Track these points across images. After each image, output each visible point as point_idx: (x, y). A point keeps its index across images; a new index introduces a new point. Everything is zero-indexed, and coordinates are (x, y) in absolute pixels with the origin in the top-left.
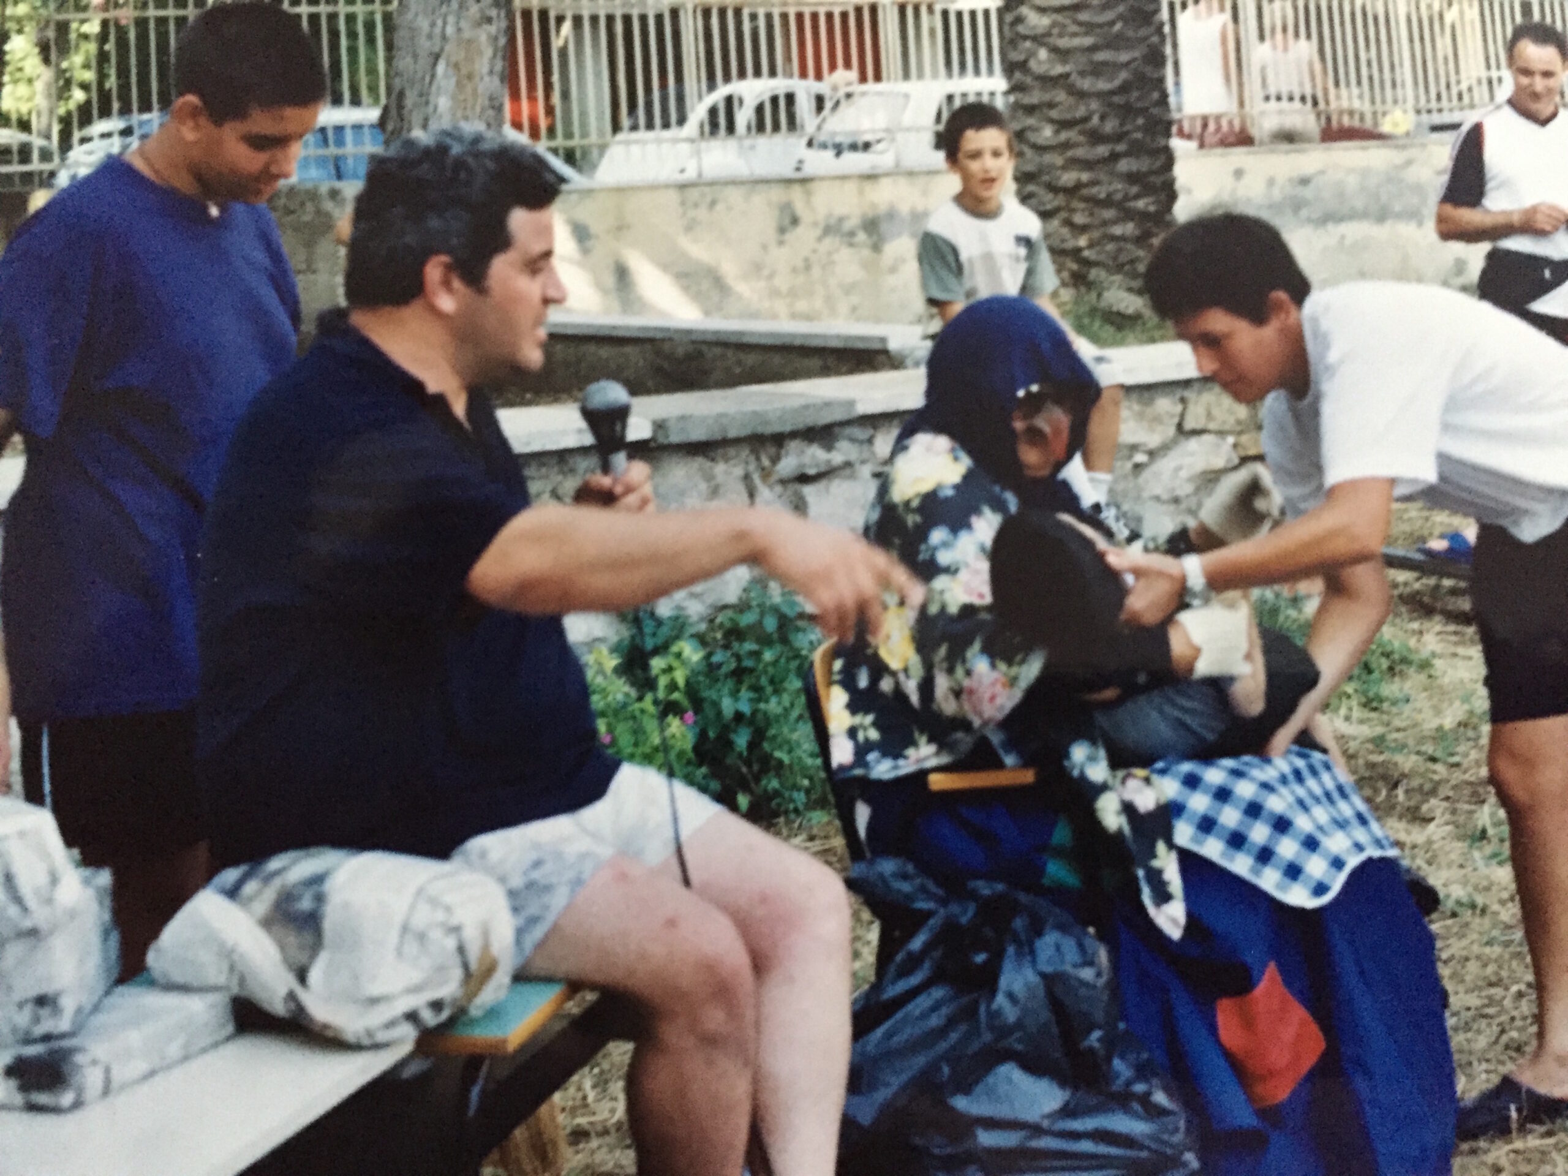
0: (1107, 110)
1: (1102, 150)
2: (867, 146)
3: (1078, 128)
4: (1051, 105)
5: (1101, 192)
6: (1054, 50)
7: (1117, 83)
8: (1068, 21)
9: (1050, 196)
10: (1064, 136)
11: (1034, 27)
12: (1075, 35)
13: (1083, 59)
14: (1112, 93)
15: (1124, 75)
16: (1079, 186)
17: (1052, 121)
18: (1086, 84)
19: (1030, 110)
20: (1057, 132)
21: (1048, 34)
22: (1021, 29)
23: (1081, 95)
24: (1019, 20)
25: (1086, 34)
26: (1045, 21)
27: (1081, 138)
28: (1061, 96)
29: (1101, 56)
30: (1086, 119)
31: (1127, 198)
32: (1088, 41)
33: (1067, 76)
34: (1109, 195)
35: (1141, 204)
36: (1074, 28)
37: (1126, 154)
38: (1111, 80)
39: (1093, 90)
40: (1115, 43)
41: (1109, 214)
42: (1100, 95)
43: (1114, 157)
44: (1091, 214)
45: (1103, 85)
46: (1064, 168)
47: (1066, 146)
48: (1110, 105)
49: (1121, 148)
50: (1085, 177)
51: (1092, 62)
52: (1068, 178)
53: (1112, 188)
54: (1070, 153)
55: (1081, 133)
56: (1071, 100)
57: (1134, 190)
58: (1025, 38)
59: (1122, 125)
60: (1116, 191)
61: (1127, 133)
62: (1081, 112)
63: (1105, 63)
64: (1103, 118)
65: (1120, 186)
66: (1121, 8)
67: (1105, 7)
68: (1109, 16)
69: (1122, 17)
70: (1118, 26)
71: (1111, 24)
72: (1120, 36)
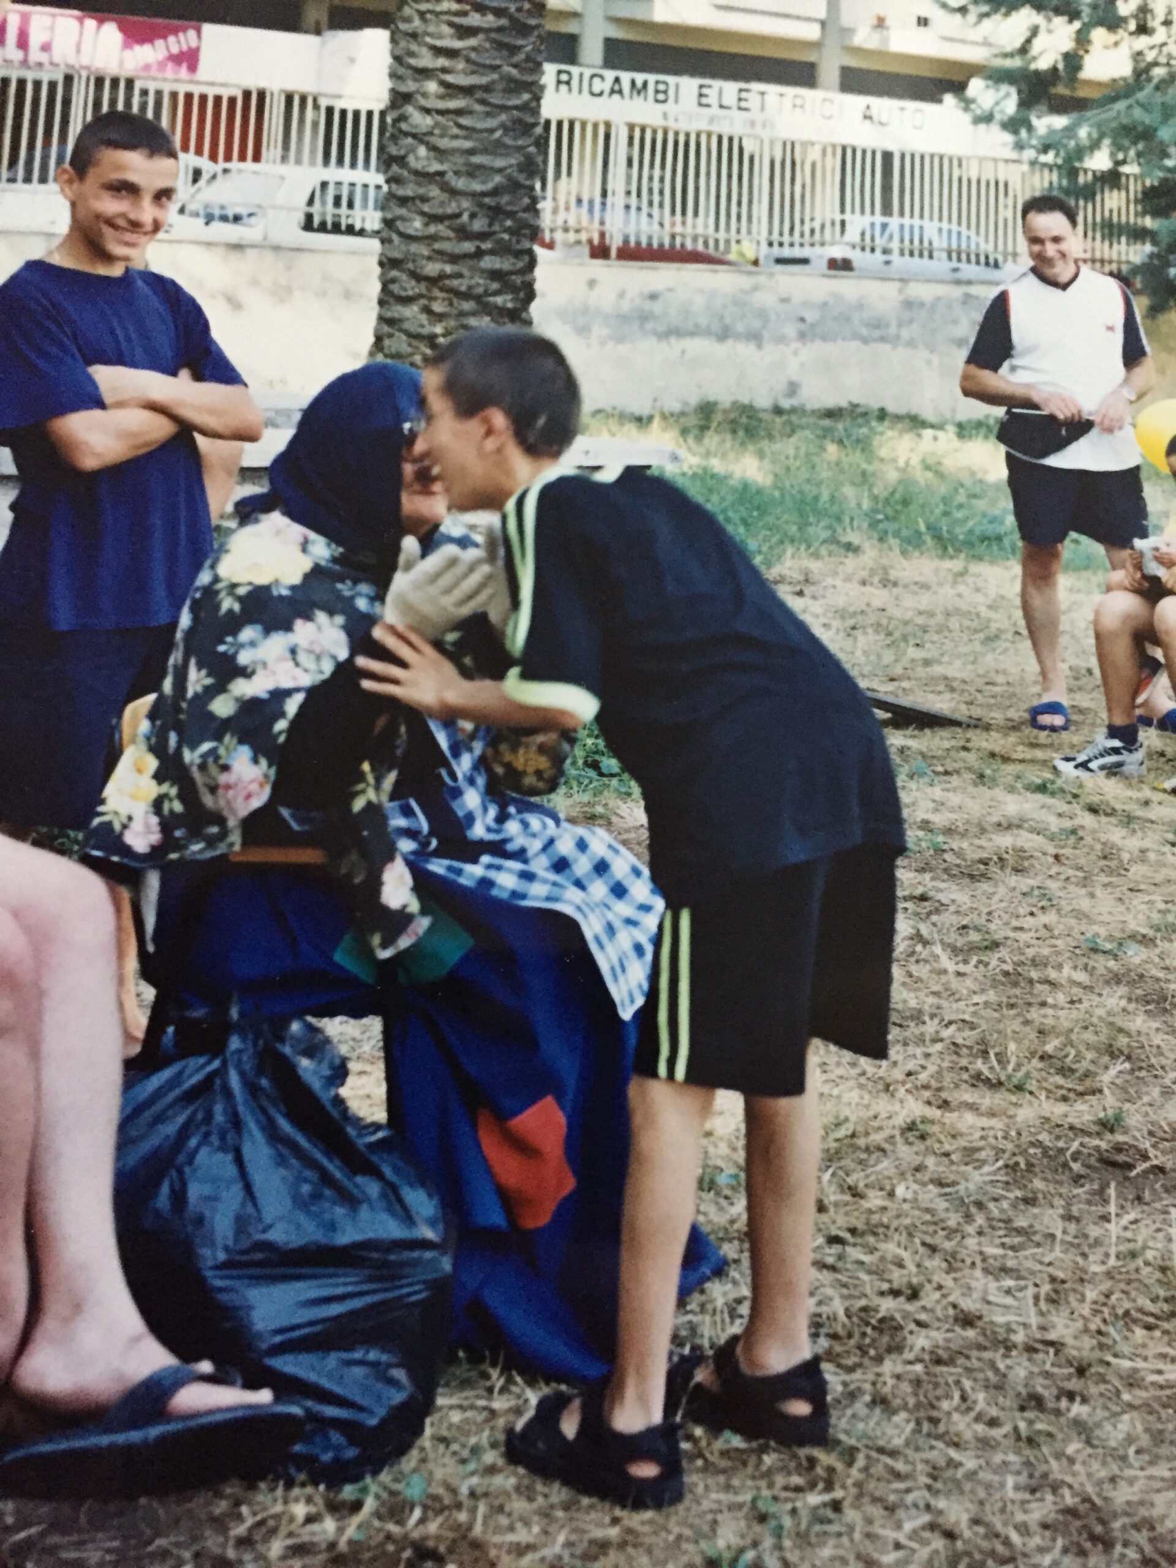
0: (477, 209)
1: (468, 247)
2: (237, 219)
3: (447, 223)
4: (424, 199)
5: (462, 285)
6: (433, 148)
7: (490, 186)
8: (451, 124)
9: (413, 283)
10: (432, 229)
11: (416, 126)
12: (456, 137)
13: (460, 160)
14: (484, 194)
15: (498, 179)
16: (442, 276)
17: (423, 214)
18: (460, 183)
19: (403, 201)
20: (426, 225)
21: (431, 133)
22: (404, 126)
23: (454, 193)
24: (403, 118)
25: (466, 138)
26: (429, 121)
27: (451, 234)
28: (434, 191)
29: (477, 159)
30: (458, 215)
31: (487, 293)
32: (468, 144)
33: (441, 174)
34: (470, 288)
35: (499, 300)
36: (456, 131)
37: (492, 252)
38: (483, 183)
39: (468, 190)
40: (496, 148)
41: (468, 306)
42: (473, 195)
43: (479, 254)
44: (451, 304)
45: (477, 187)
46: (429, 258)
47: (434, 238)
48: (481, 205)
49: (487, 245)
50: (448, 269)
51: (470, 165)
52: (432, 268)
53: (473, 282)
54: (437, 246)
55: (449, 227)
56: (445, 196)
57: (495, 286)
58: (406, 134)
59: (490, 225)
60: (478, 284)
61: (494, 233)
62: (452, 208)
63: (480, 167)
64: (473, 216)
65: (481, 281)
66: (503, 117)
67: (488, 114)
68: (491, 123)
69: (503, 126)
70: (498, 134)
71: (492, 131)
72: (498, 143)
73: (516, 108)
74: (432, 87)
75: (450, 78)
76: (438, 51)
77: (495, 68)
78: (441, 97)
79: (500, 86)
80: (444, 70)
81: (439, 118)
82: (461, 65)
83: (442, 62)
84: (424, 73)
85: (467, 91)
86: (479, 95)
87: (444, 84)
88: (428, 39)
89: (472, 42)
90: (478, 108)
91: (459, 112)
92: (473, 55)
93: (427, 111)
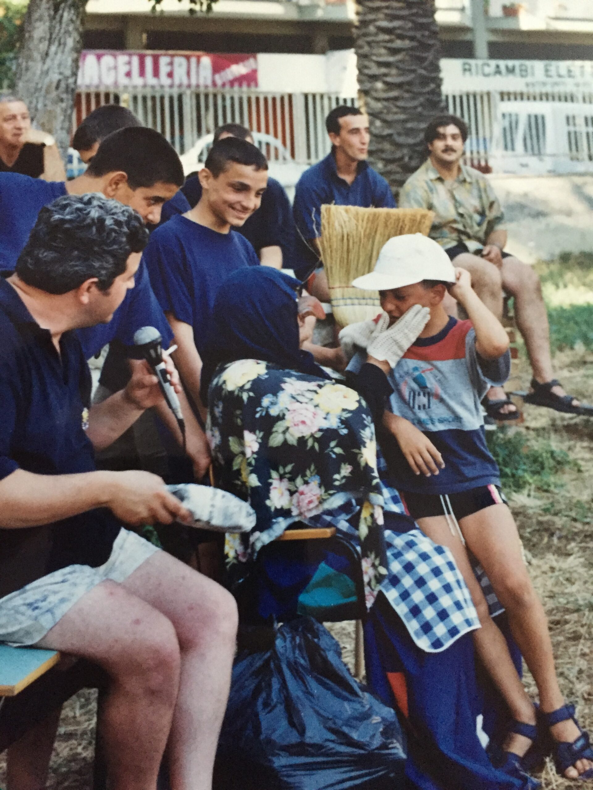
0: (412, 154)
3: (396, 164)
4: (382, 151)
6: (384, 121)
7: (418, 140)
8: (391, 106)
10: (388, 168)
11: (373, 109)
12: (396, 113)
13: (400, 126)
14: (415, 145)
17: (382, 159)
18: (401, 140)
20: (385, 165)
21: (381, 113)
23: (398, 145)
25: (401, 113)
26: (380, 105)
27: (400, 170)
28: (387, 146)
29: (409, 125)
30: (402, 159)
32: (402, 117)
33: (391, 135)
36: (395, 110)
38: (415, 138)
39: (405, 143)
40: (420, 118)
42: (409, 146)
45: (411, 141)
47: (390, 173)
48: (415, 151)
51: (405, 128)
54: (392, 177)
55: (398, 166)
56: (393, 148)
62: (398, 155)
63: (412, 129)
66: (422, 99)
67: (413, 98)
68: (415, 103)
69: (421, 105)
70: (419, 109)
71: (415, 108)
72: (420, 114)
73: (428, 93)
74: (379, 85)
75: (389, 79)
76: (380, 64)
77: (414, 71)
78: (385, 91)
79: (417, 81)
80: (385, 75)
81: (385, 103)
82: (394, 71)
83: (383, 70)
84: (374, 78)
85: (399, 86)
86: (407, 87)
87: (386, 83)
88: (374, 58)
89: (399, 57)
90: (406, 95)
91: (396, 99)
92: (401, 65)
93: (378, 99)
